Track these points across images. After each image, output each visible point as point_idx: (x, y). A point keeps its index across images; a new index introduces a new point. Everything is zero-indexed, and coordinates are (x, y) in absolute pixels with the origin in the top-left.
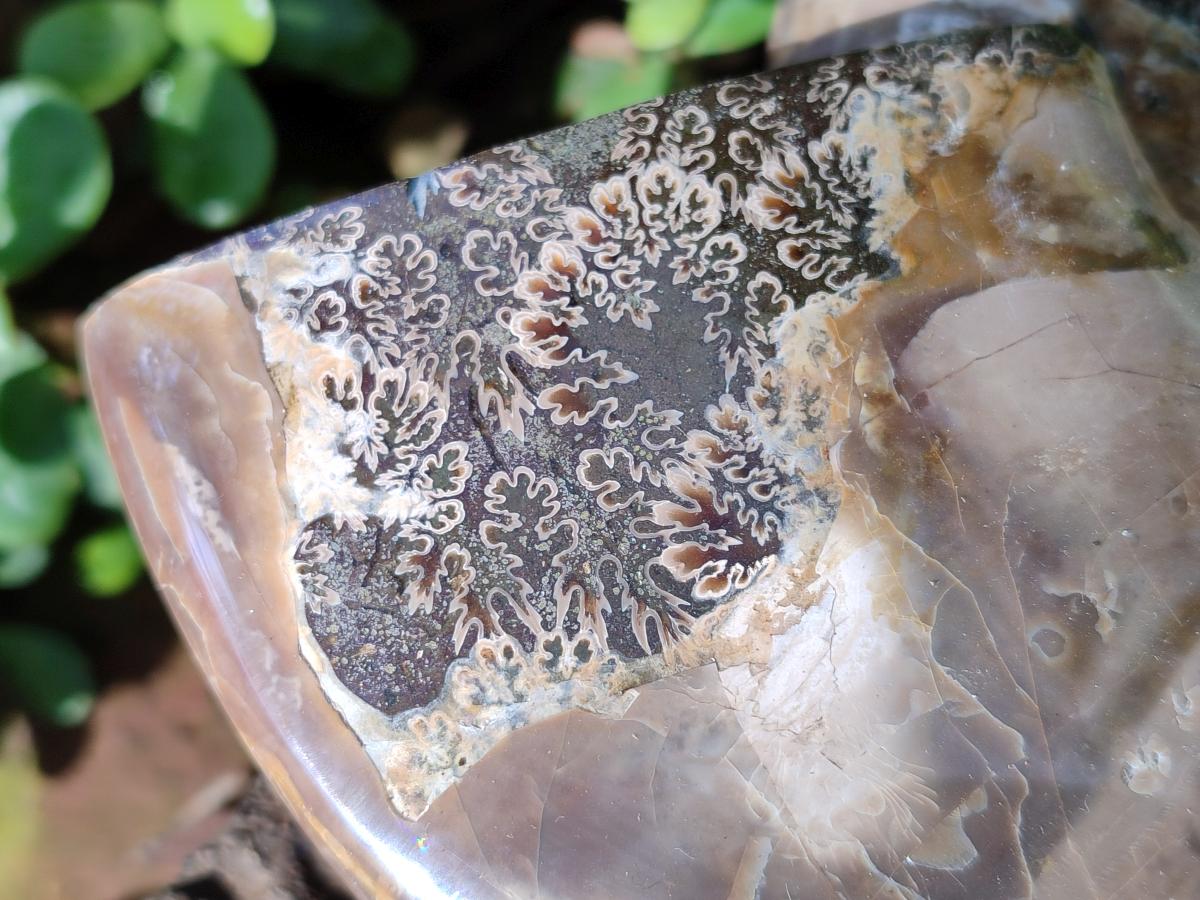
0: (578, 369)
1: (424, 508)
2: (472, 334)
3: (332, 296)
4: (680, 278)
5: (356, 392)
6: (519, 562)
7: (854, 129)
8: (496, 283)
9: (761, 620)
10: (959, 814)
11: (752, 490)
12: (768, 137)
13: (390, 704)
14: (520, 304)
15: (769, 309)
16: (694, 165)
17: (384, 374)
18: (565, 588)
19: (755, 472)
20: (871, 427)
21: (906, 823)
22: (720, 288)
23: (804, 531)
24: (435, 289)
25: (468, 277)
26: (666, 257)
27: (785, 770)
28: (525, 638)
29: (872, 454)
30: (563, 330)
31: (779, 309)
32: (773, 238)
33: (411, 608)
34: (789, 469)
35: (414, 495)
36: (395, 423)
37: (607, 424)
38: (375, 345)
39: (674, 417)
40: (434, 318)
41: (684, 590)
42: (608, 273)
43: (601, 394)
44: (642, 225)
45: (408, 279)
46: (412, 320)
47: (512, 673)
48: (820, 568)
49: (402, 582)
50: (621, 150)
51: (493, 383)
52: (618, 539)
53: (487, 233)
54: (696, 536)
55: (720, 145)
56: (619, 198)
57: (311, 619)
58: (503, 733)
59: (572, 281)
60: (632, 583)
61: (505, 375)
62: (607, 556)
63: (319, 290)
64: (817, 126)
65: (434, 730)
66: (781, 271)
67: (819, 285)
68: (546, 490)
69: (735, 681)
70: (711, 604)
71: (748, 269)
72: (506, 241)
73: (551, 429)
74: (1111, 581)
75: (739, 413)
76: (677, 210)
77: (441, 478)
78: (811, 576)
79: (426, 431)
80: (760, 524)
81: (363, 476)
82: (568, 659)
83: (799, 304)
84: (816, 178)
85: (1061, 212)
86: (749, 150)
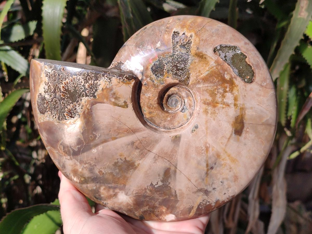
0: (65, 93)
1: (48, 98)
2: (58, 84)
3: (48, 74)
4: (77, 89)
5: (47, 84)
6: (54, 107)
7: (100, 81)
8: (61, 81)
9: (70, 123)
10: (78, 146)
11: (74, 112)
12: (91, 79)
13: (41, 112)
15: (83, 96)
16: (83, 78)
17: (50, 84)
18: (56, 111)
19: (75, 110)
20: (86, 112)
21: (73, 145)
22: (80, 92)
23: (77, 117)
24: (56, 78)
25: (59, 79)
26: (76, 86)
27: (66, 136)
28: (52, 113)
29: (85, 114)
30: (65, 88)
31: (84, 96)
32: (87, 89)
33: (45, 106)
34: (78, 111)
35: (48, 96)
36: (49, 89)
37: (65, 99)
38: (50, 80)
39: (71, 102)
41: (65, 117)
42: (71, 85)
43: (66, 96)
44: (76, 82)
45: (55, 76)
46: (54, 80)
47: (50, 116)
48: (76, 121)
49: (45, 103)
50: (77, 73)
51: (58, 90)
52: (62, 110)
53: (63, 75)
54: (68, 113)
55: (86, 77)
56: (75, 78)
57: (37, 102)
58: (48, 120)
59: (68, 84)
60: (62, 114)
61: (59, 90)
62: (61, 111)
63: (48, 72)
64: (97, 79)
65: (43, 117)
66: (86, 93)
67: (88, 96)
68: (58, 102)
69: (66, 127)
70: (67, 119)
71: (83, 91)
72: (64, 77)
73: (61, 97)
74: (99, 135)
75: (76, 104)
76: (80, 82)
77: (51, 96)
78: (75, 122)
79: (51, 91)
80: (74, 115)
81: (45, 92)
82: (54, 117)
83: (86, 97)
84: (94, 85)
85: (116, 98)
86: (89, 79)
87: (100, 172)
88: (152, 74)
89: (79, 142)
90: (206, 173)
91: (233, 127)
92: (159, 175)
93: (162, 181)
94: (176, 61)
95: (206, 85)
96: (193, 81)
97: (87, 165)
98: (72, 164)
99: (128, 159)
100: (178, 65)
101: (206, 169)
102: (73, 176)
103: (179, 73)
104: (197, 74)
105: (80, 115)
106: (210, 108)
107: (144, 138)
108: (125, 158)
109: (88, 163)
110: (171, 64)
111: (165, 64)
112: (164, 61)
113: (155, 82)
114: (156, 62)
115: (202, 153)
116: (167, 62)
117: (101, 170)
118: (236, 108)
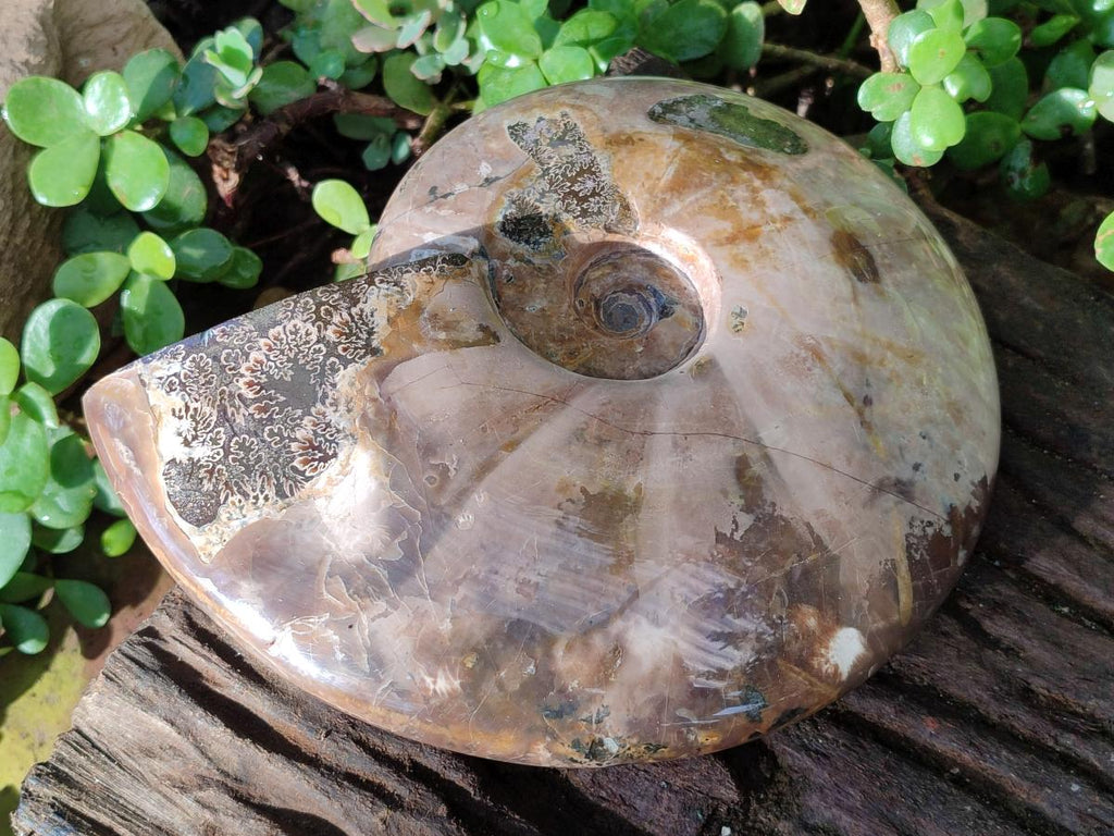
0: (264, 398)
1: (209, 453)
2: (225, 388)
3: (175, 379)
4: (301, 362)
5: (183, 413)
6: (243, 469)
7: (369, 302)
8: (234, 369)
9: (330, 482)
10: (396, 541)
11: (327, 436)
12: (336, 308)
13: (199, 523)
14: (242, 376)
15: (334, 370)
16: (307, 320)
17: (193, 405)
18: (260, 477)
19: (328, 429)
20: (370, 410)
21: (378, 546)
22: (316, 364)
23: (346, 449)
24: (211, 373)
25: (223, 367)
26: (297, 354)
27: (337, 531)
28: (246, 495)
29: (370, 420)
30: (258, 384)
31: (339, 369)
32: (336, 345)
33: (205, 489)
34: (341, 427)
35: (205, 448)
36: (197, 423)
37: (275, 417)
38: (189, 395)
39: (299, 412)
40: (211, 383)
41: (303, 473)
42: (275, 362)
43: (272, 406)
44: (287, 343)
45: (201, 370)
46: (203, 385)
47: (241, 508)
48: (350, 461)
49: (201, 480)
50: (280, 316)
51: (233, 406)
52: (279, 457)
53: (230, 351)
54: (307, 454)
55: (317, 312)
56: (279, 334)
57: (169, 496)
58: (239, 529)
59: (262, 366)
60: (284, 472)
61: (237, 402)
62: (275, 464)
63: (168, 377)
64: (355, 302)
65: (214, 531)
66: (339, 357)
67: (353, 360)
68: (253, 442)
69: (320, 503)
70: (312, 477)
71: (327, 356)
72: (237, 353)
73: (254, 420)
74: (454, 457)
75: (323, 409)
76: (301, 337)
77: (214, 441)
78: (348, 464)
79: (209, 425)
80: (330, 448)
81: (187, 443)
82: (261, 501)
83: (345, 368)
84: (353, 321)
85: (447, 327)
86: (328, 313)
87: (523, 584)
88: (512, 244)
89: (395, 523)
90: (862, 424)
91: (843, 267)
92: (725, 493)
93: (747, 509)
94: (562, 182)
95: (692, 198)
96: (646, 207)
97: (462, 591)
98: (404, 626)
99: (593, 490)
100: (576, 188)
101: (851, 411)
102: (431, 675)
103: (592, 204)
104: (647, 186)
105: (353, 437)
106: (743, 248)
107: (604, 404)
108: (584, 491)
109: (465, 577)
110: (555, 196)
111: (537, 204)
112: (528, 199)
113: (537, 261)
114: (506, 209)
115: (809, 369)
116: (538, 196)
117: (522, 575)
118: (814, 216)
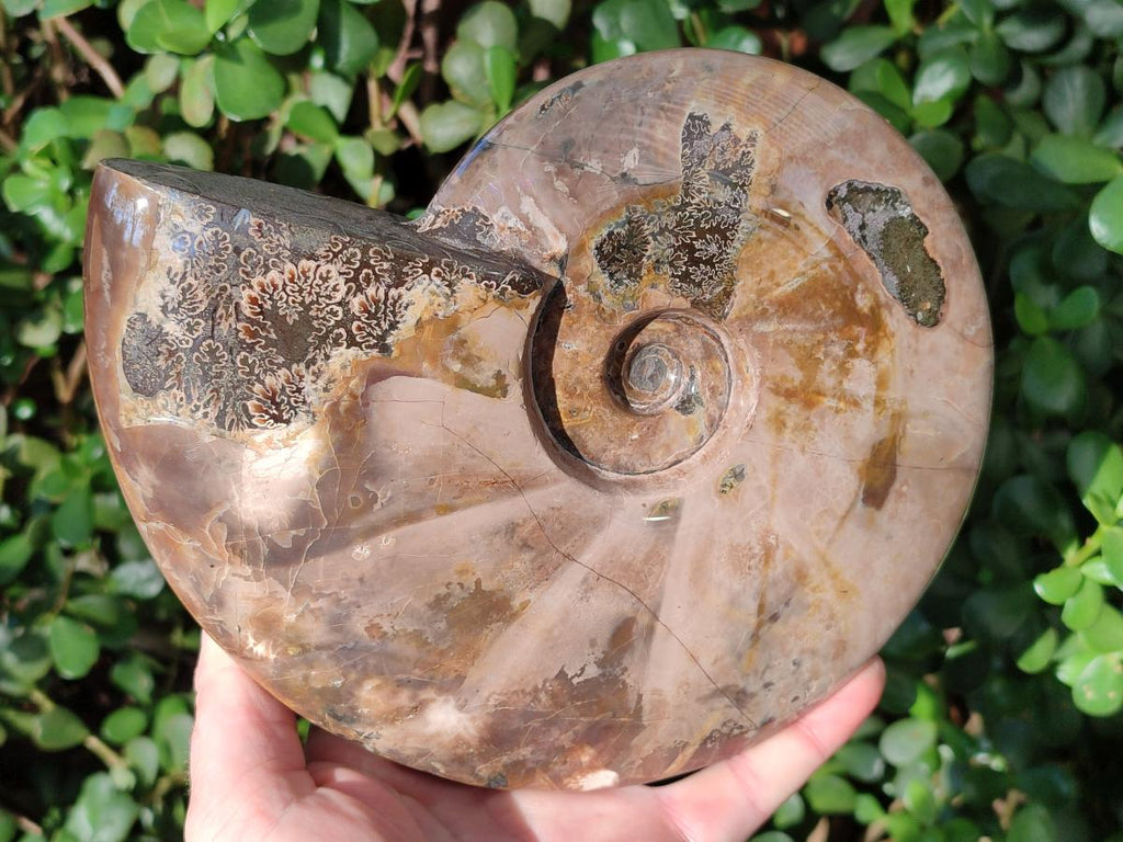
0: (258, 324)
1: (179, 335)
2: (228, 286)
3: (188, 239)
4: (312, 313)
5: (177, 279)
6: (201, 373)
7: (412, 292)
8: (247, 274)
9: (269, 441)
10: (294, 532)
11: (292, 400)
12: (377, 278)
13: (136, 389)
14: (251, 287)
15: (337, 343)
16: (344, 273)
17: (190, 280)
18: (212, 392)
19: (297, 394)
20: (344, 404)
21: (275, 525)
22: (324, 325)
23: (300, 423)
24: (225, 261)
25: (238, 265)
26: (312, 303)
27: (247, 489)
28: (189, 397)
29: (338, 412)
30: (261, 306)
31: (341, 345)
32: (354, 318)
33: (158, 364)
34: (308, 400)
35: (178, 328)
36: (185, 300)
37: (257, 347)
38: (193, 267)
40: (219, 272)
41: (250, 417)
42: (288, 295)
43: (260, 336)
44: (311, 286)
45: (217, 252)
46: (210, 267)
47: (179, 406)
48: (298, 437)
49: (159, 353)
50: (321, 251)
51: (227, 309)
52: (238, 387)
53: (254, 252)
54: (264, 403)
55: (358, 271)
56: (309, 270)
57: (123, 344)
58: (166, 422)
59: (274, 290)
60: (234, 404)
61: (232, 309)
62: (231, 390)
63: (185, 232)
64: (399, 283)
65: (145, 406)
66: (349, 332)
67: (359, 345)
68: (223, 356)
69: (249, 454)
70: (256, 427)
71: (338, 324)
72: (259, 260)
73: (237, 337)
74: (389, 494)
75: (304, 372)
76: (327, 288)
77: (190, 329)
78: (294, 438)
79: (194, 310)
80: (288, 412)
81: (164, 309)
82: (199, 414)
83: (348, 347)
84: (385, 303)
85: (467, 361)
86: (368, 280)
87: (373, 628)
88: (597, 269)
89: (302, 516)
90: (753, 636)
91: (861, 480)
92: (593, 643)
93: (600, 664)
94: (690, 228)
95: (790, 326)
96: (744, 308)
97: (322, 603)
98: (257, 596)
99: (486, 586)
100: (697, 245)
101: (753, 621)
102: (255, 638)
103: (697, 273)
104: (762, 285)
105: (314, 416)
106: (793, 411)
107: (553, 509)
108: (478, 583)
109: (330, 595)
110: (673, 240)
111: (650, 238)
112: (646, 226)
113: (606, 301)
114: (618, 225)
115: (749, 568)
116: (656, 230)
117: (377, 620)
118: (879, 414)
